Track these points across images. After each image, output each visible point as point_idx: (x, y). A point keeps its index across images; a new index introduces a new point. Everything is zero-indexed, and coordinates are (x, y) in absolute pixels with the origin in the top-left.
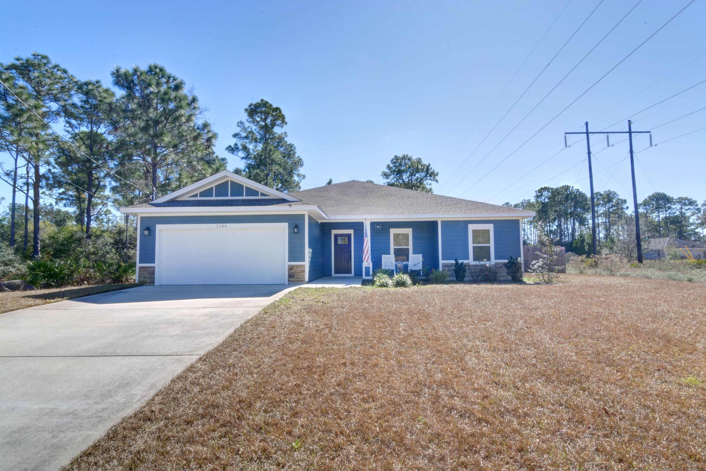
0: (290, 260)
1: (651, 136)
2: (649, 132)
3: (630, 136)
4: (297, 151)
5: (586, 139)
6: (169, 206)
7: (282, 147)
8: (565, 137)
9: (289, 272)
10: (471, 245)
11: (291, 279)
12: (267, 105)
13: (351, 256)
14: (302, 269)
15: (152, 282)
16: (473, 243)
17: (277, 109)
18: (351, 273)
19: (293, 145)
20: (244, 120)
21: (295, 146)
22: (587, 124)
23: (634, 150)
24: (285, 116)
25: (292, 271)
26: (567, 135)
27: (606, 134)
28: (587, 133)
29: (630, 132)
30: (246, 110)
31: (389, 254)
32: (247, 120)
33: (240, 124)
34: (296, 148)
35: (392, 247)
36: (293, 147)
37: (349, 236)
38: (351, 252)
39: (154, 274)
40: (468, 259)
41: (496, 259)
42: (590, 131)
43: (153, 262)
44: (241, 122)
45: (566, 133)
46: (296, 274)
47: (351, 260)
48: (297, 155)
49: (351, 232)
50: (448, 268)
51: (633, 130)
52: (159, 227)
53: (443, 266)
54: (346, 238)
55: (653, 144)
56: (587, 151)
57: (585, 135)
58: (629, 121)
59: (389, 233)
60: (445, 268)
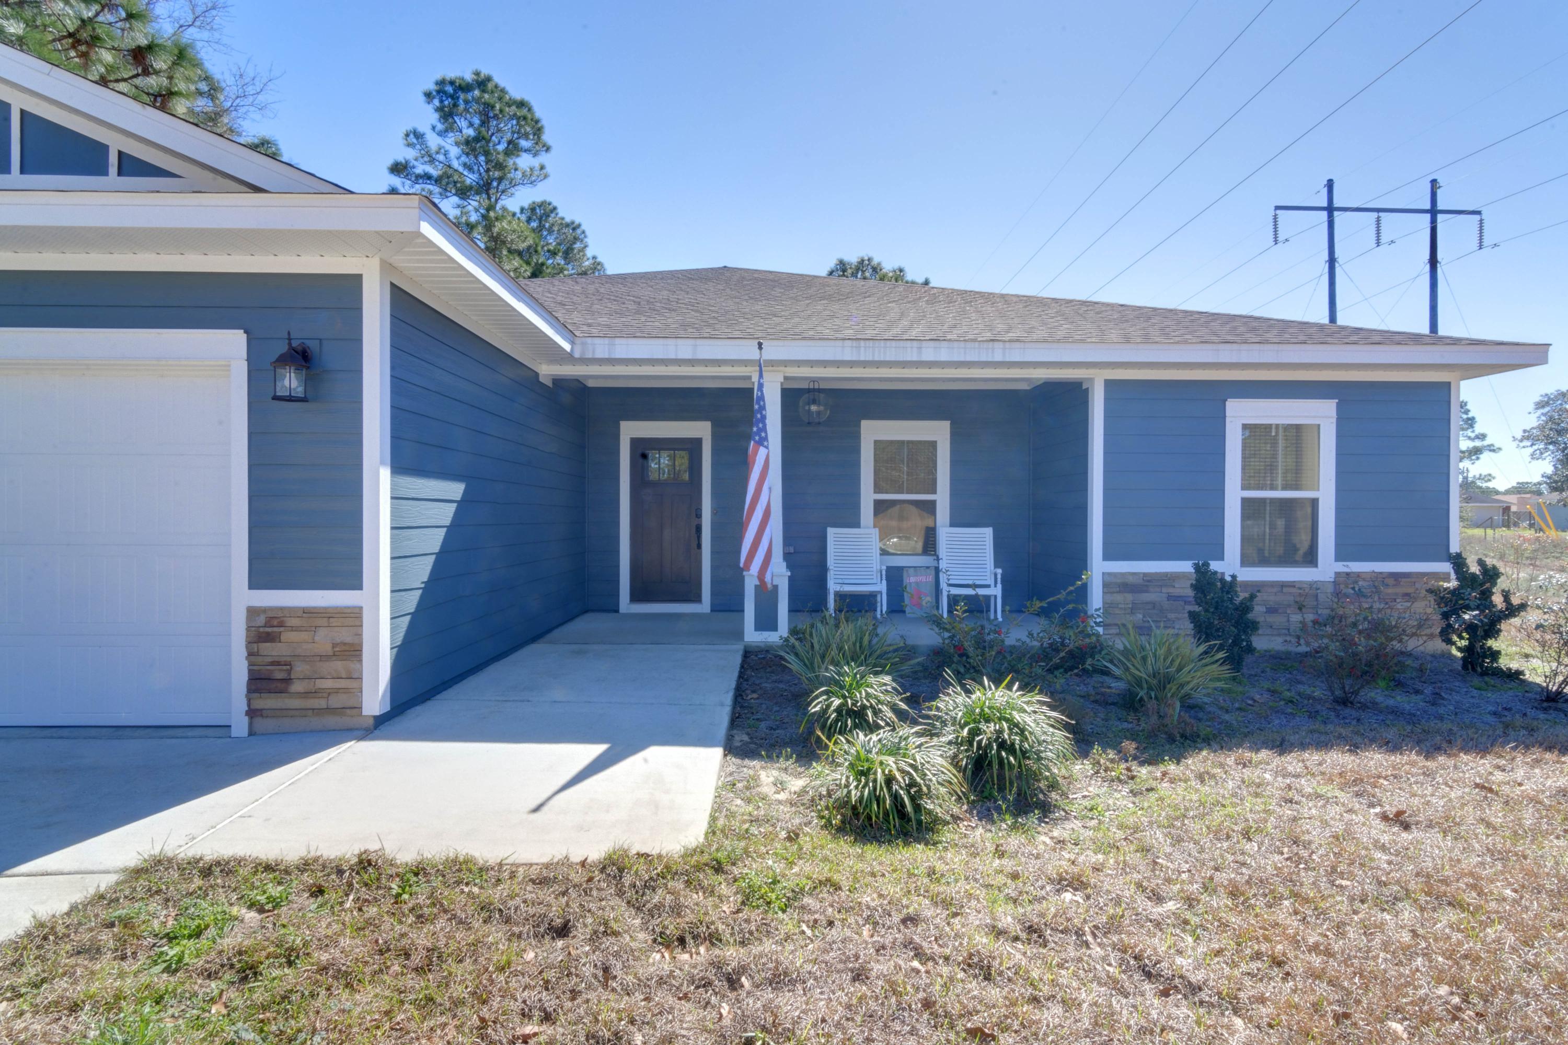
0: (258, 579)
1: (1481, 221)
2: (1478, 213)
3: (1434, 222)
4: (589, 240)
5: (1326, 225)
7: (550, 231)
8: (1275, 218)
9: (250, 654)
10: (1234, 494)
11: (267, 702)
12: (490, 86)
13: (699, 529)
14: (344, 635)
16: (1244, 487)
17: (521, 104)
18: (698, 599)
19: (579, 226)
20: (424, 128)
21: (583, 227)
22: (1330, 185)
23: (1440, 256)
24: (544, 122)
25: (270, 650)
26: (1278, 212)
27: (1375, 215)
28: (1330, 209)
29: (1434, 212)
30: (428, 96)
31: (855, 523)
32: (434, 128)
33: (412, 139)
34: (587, 233)
35: (868, 496)
36: (579, 231)
37: (693, 446)
38: (699, 516)
40: (1220, 554)
41: (1339, 557)
42: (1337, 203)
44: (418, 135)
45: (1278, 208)
46: (300, 668)
47: (699, 546)
48: (589, 253)
49: (701, 430)
50: (1129, 597)
51: (1441, 206)
53: (1105, 585)
54: (683, 460)
55: (1486, 242)
56: (1325, 256)
57: (1324, 214)
58: (1434, 182)
59: (857, 436)
60: (1118, 598)
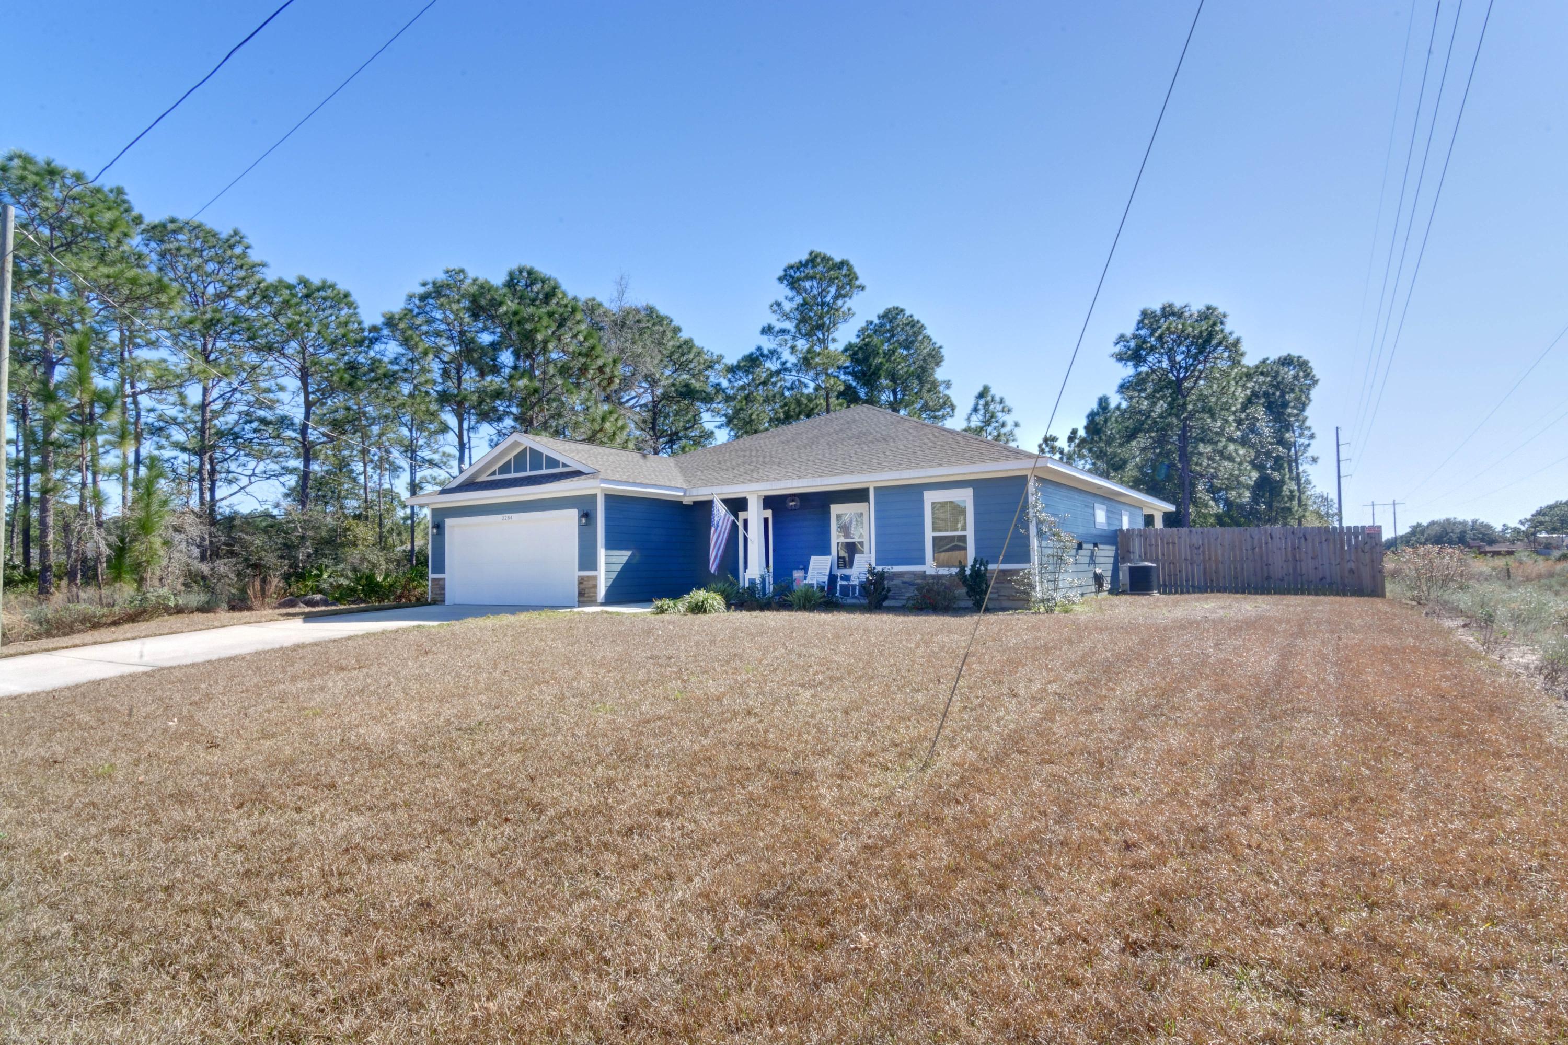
0: (580, 569)
6: (466, 491)
9: (578, 585)
10: (929, 535)
11: (581, 597)
14: (597, 583)
15: (443, 601)
16: (933, 531)
17: (843, 264)
24: (858, 273)
25: (582, 585)
30: (781, 279)
31: (828, 554)
35: (834, 541)
39: (443, 589)
40: (924, 563)
43: (443, 572)
46: (588, 590)
52: (449, 522)
59: (828, 513)
